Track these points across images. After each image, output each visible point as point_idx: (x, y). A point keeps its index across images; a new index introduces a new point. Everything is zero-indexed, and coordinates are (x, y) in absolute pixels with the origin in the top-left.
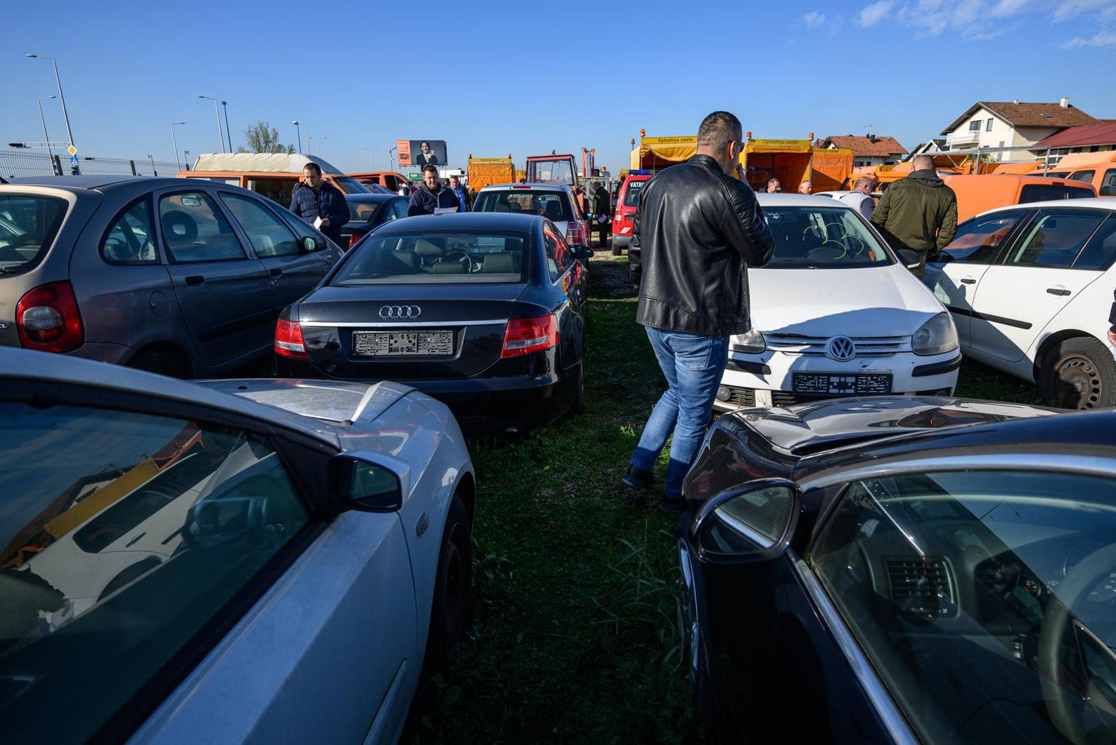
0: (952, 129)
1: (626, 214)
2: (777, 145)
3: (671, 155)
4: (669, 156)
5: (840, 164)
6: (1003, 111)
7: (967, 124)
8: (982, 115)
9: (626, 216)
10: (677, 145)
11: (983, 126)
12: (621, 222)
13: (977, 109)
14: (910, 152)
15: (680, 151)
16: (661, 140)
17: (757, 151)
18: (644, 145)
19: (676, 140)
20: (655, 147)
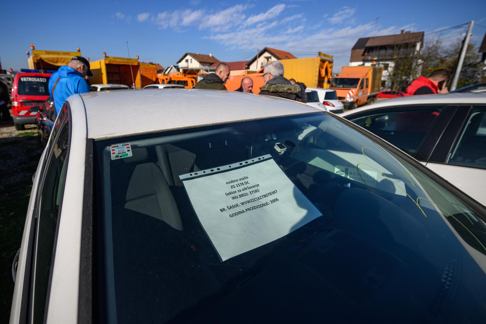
0: (180, 61)
1: (21, 101)
2: (121, 60)
3: (57, 62)
4: (55, 63)
5: (151, 72)
6: (195, 56)
7: (184, 61)
8: (188, 57)
9: (21, 103)
10: (60, 56)
11: (189, 61)
12: (18, 107)
13: (186, 55)
14: (166, 69)
15: (63, 60)
16: (48, 53)
17: (111, 63)
18: (35, 55)
19: (59, 53)
20: (44, 57)
